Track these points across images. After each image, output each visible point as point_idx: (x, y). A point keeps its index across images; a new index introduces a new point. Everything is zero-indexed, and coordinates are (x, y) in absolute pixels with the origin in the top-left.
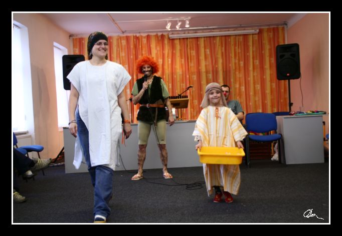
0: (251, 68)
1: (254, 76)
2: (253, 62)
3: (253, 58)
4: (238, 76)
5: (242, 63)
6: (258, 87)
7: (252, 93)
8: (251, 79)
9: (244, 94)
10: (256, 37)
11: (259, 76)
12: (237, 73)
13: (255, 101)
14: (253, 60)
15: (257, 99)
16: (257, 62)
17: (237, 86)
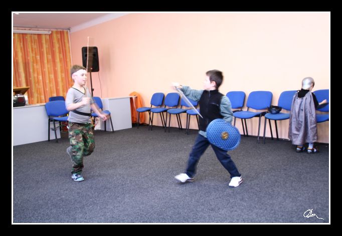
0: (46, 61)
1: (48, 68)
2: (47, 57)
3: (47, 53)
4: (35, 67)
5: (38, 57)
6: (52, 76)
7: (47, 81)
8: (46, 70)
9: (42, 82)
10: (48, 37)
11: (52, 68)
12: (35, 65)
13: (50, 87)
14: (47, 55)
15: (51, 86)
16: (50, 57)
17: (36, 75)
